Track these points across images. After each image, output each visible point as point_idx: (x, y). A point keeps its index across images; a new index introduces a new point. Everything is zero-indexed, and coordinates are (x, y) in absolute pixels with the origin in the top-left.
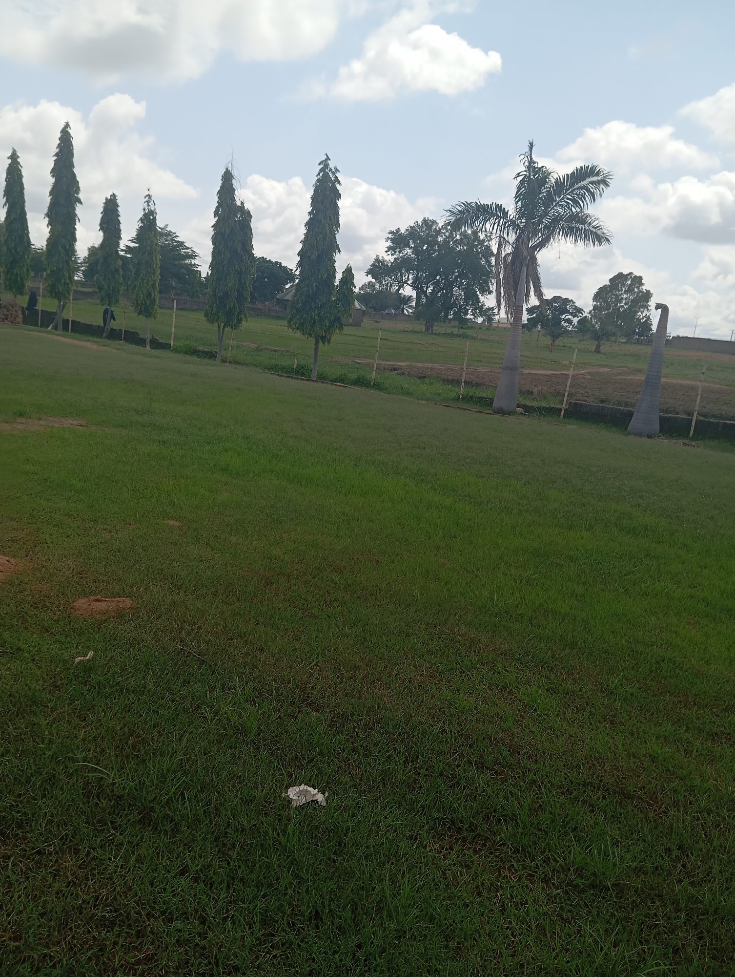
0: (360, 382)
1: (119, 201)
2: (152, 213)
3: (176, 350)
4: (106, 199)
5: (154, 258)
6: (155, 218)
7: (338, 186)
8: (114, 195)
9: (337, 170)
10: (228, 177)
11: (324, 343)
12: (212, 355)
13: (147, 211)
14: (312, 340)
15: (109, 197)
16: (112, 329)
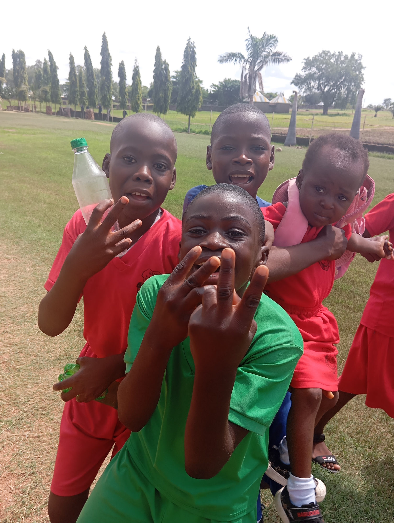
0: (206, 133)
1: (125, 63)
2: (137, 67)
4: (120, 64)
5: (138, 87)
6: (138, 70)
7: (195, 49)
8: (123, 61)
9: (194, 42)
10: (158, 49)
13: (135, 67)
14: (188, 116)
15: (121, 62)
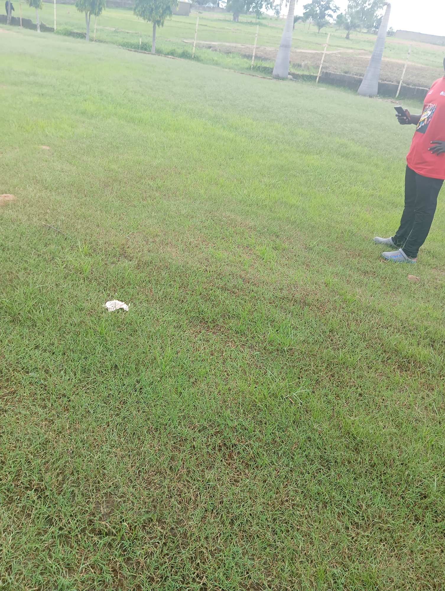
0: (185, 55)
3: (58, 33)
11: (159, 26)
12: (82, 36)
16: (13, 18)
